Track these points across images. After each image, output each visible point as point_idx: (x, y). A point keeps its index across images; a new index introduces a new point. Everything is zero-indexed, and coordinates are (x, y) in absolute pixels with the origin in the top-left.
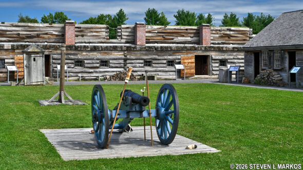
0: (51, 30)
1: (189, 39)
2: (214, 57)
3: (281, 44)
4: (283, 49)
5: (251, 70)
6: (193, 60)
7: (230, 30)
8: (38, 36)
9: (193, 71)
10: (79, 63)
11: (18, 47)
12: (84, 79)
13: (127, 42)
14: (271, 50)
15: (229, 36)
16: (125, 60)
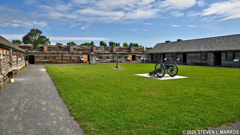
0: (88, 48)
1: (127, 51)
2: (137, 56)
3: (160, 52)
4: (161, 54)
5: (150, 59)
6: (131, 57)
7: (138, 48)
8: (85, 50)
9: (131, 60)
10: (101, 58)
11: (83, 53)
12: (102, 62)
13: (110, 52)
14: (157, 54)
15: (138, 50)
16: (113, 57)
